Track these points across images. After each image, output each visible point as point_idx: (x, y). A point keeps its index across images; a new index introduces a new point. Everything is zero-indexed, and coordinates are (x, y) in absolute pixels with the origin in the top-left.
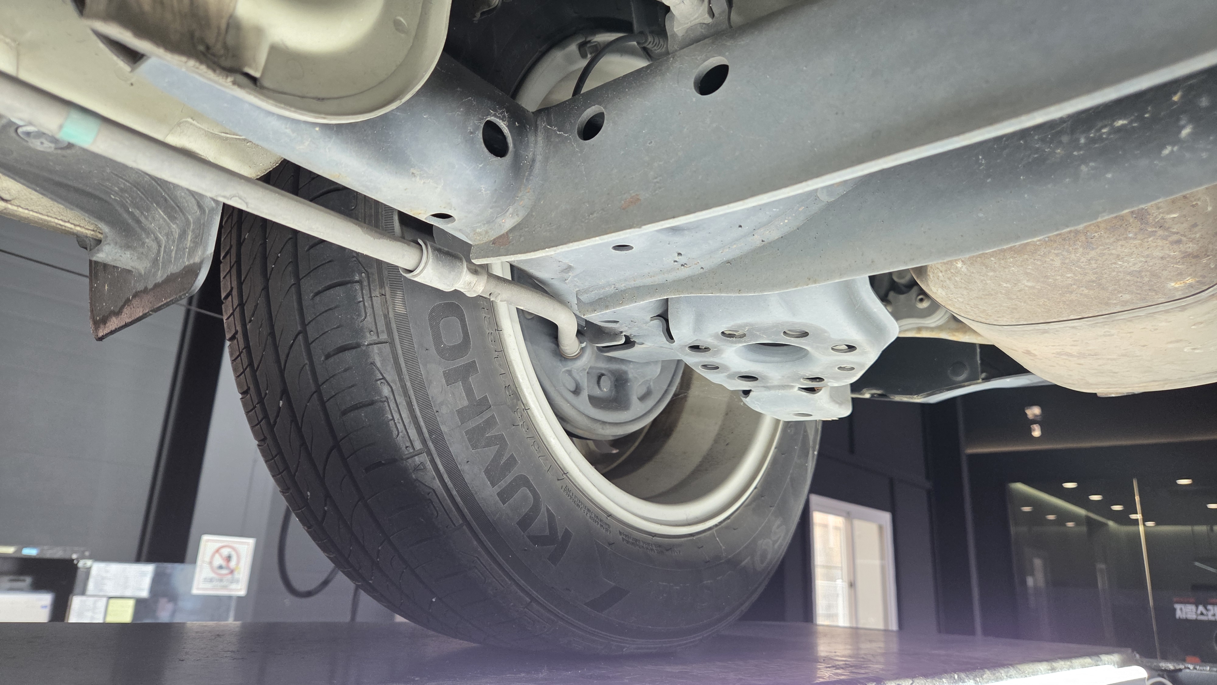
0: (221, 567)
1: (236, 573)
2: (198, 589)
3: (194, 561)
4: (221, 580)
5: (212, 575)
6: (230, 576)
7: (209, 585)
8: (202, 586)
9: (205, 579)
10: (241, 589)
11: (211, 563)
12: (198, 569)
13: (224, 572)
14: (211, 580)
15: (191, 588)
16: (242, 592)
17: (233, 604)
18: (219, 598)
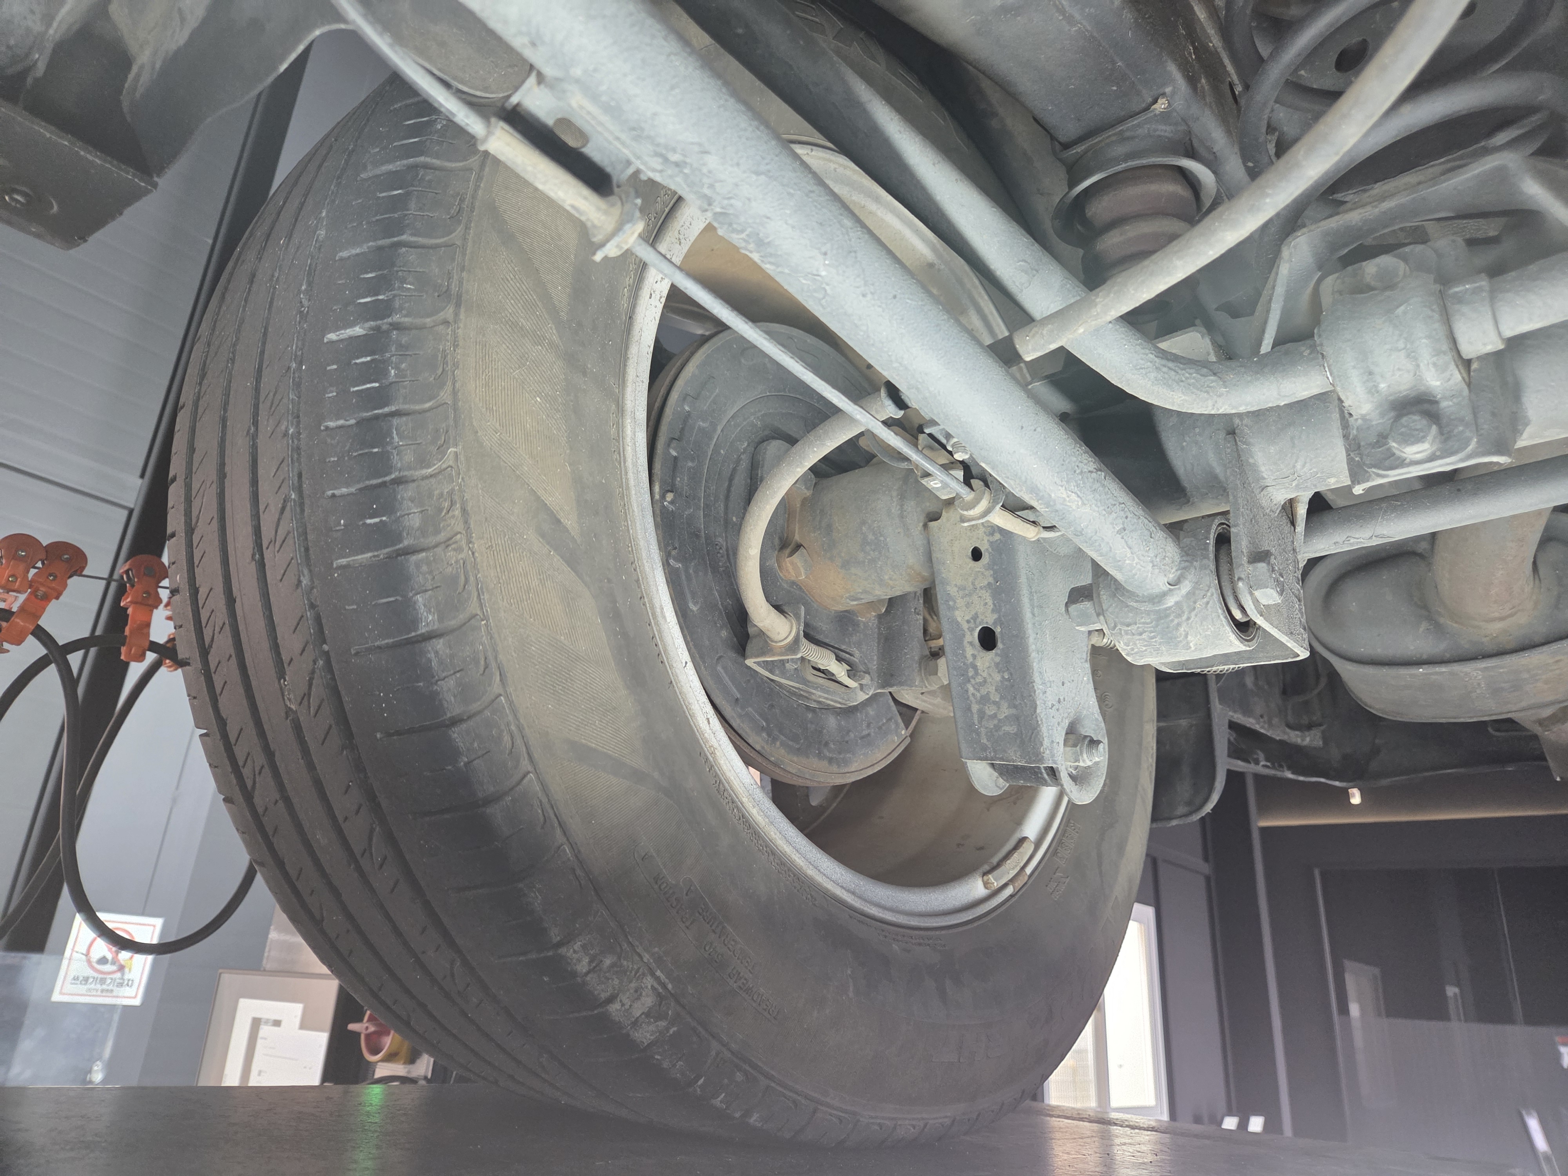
0: (103, 961)
1: (127, 970)
2: (61, 993)
3: (62, 952)
4: (103, 981)
5: (90, 973)
6: (118, 975)
7: (83, 989)
8: (69, 988)
9: (76, 978)
10: (135, 997)
11: (87, 954)
12: (65, 962)
13: (108, 968)
14: (86, 979)
15: (51, 991)
16: (137, 1002)
17: (116, 1017)
18: (94, 1008)
